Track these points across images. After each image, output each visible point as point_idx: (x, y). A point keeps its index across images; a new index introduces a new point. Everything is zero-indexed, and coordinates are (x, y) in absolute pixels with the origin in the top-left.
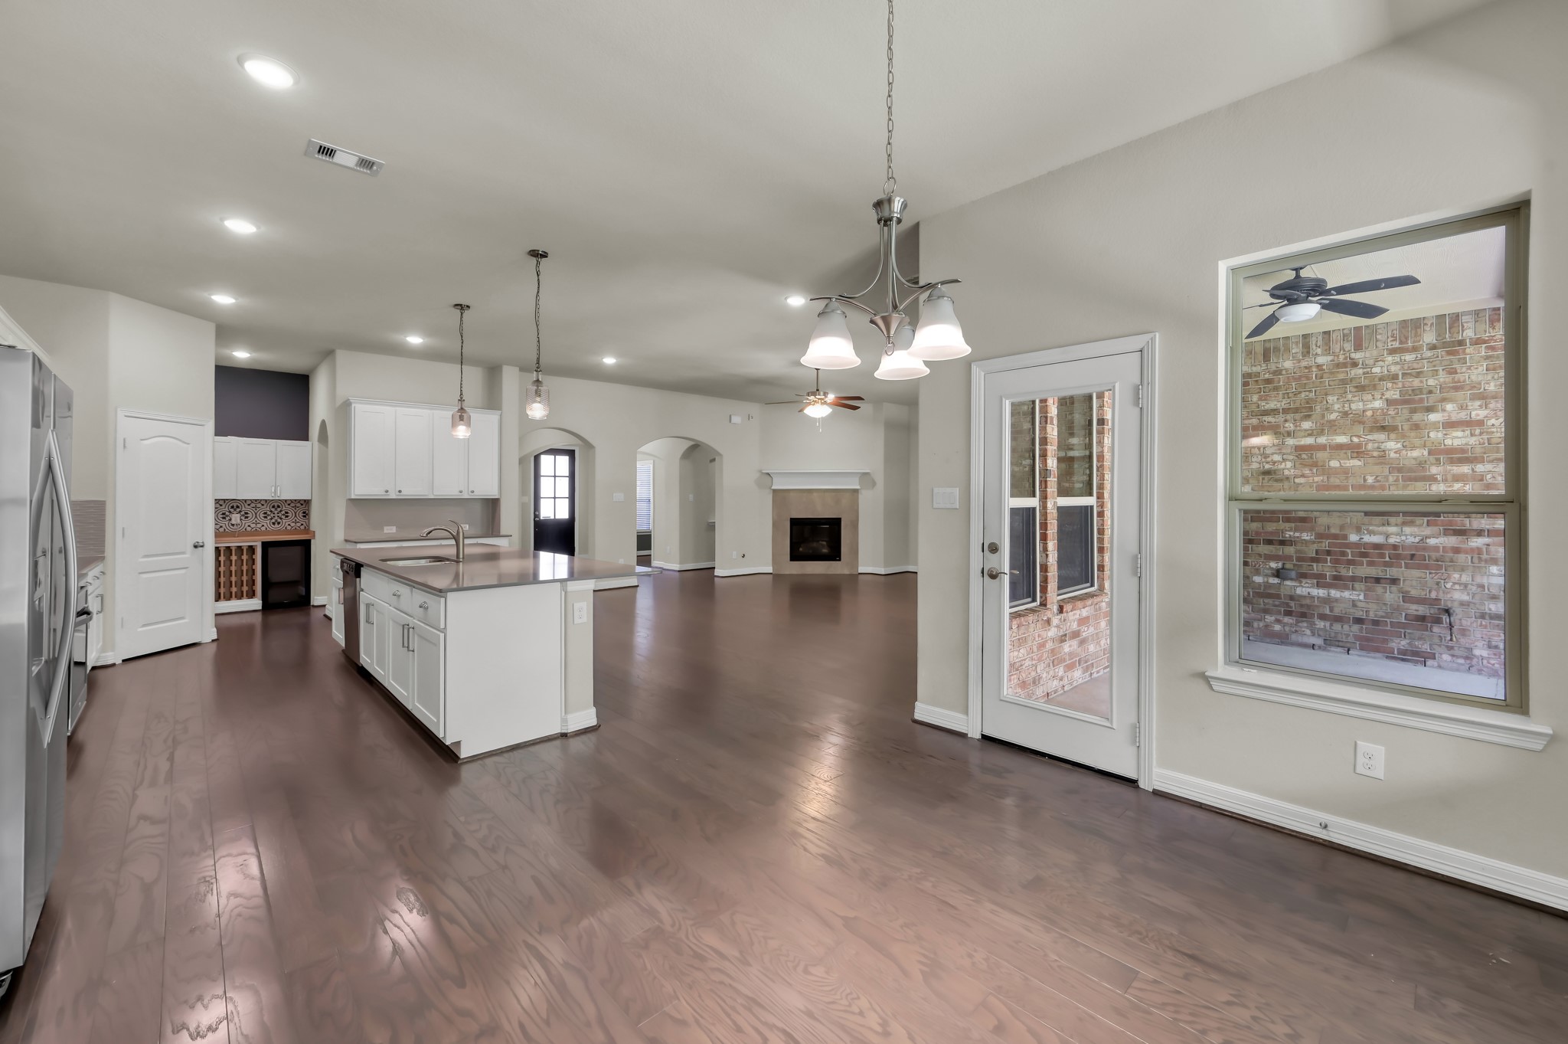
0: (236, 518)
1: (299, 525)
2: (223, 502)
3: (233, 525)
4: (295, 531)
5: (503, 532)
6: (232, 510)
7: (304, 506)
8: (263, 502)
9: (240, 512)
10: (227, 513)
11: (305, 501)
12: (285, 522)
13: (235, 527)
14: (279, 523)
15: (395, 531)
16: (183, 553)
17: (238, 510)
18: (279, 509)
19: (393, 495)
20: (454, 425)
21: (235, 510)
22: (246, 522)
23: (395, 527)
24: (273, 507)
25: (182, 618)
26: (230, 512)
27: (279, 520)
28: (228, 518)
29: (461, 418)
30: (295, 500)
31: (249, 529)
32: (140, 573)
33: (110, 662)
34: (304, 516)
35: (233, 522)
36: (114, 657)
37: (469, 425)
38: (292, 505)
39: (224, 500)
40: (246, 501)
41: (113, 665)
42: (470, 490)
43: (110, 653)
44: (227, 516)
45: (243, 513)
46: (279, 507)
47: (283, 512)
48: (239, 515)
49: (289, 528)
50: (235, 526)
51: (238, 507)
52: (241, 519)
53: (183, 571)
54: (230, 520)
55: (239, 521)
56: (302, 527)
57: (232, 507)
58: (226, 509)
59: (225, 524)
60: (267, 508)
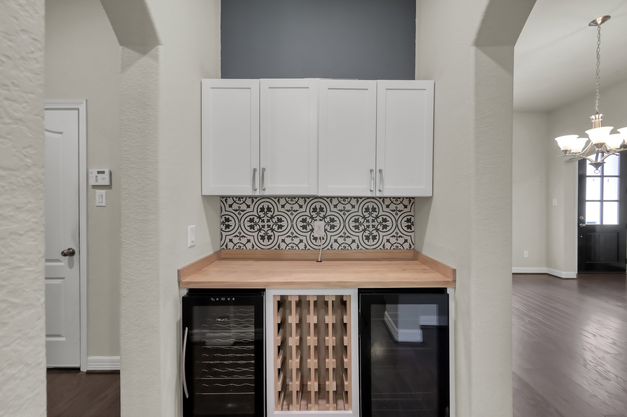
0: (319, 227)
1: (401, 241)
2: (301, 201)
3: (315, 239)
6: (314, 215)
7: (408, 209)
9: (325, 217)
10: (309, 220)
11: (410, 199)
12: (383, 236)
13: (318, 242)
14: (374, 238)
17: (322, 214)
18: (374, 214)
21: (318, 214)
22: (332, 236)
24: (367, 210)
26: (312, 217)
28: (309, 228)
31: (336, 246)
34: (409, 227)
35: (316, 234)
39: (305, 196)
40: (331, 198)
44: (309, 224)
45: (327, 220)
46: (374, 209)
48: (323, 222)
49: (388, 245)
50: (318, 240)
51: (321, 209)
52: (325, 230)
54: (312, 230)
55: (323, 234)
56: (406, 246)
57: (315, 210)
58: (306, 211)
59: (305, 236)
60: (358, 211)
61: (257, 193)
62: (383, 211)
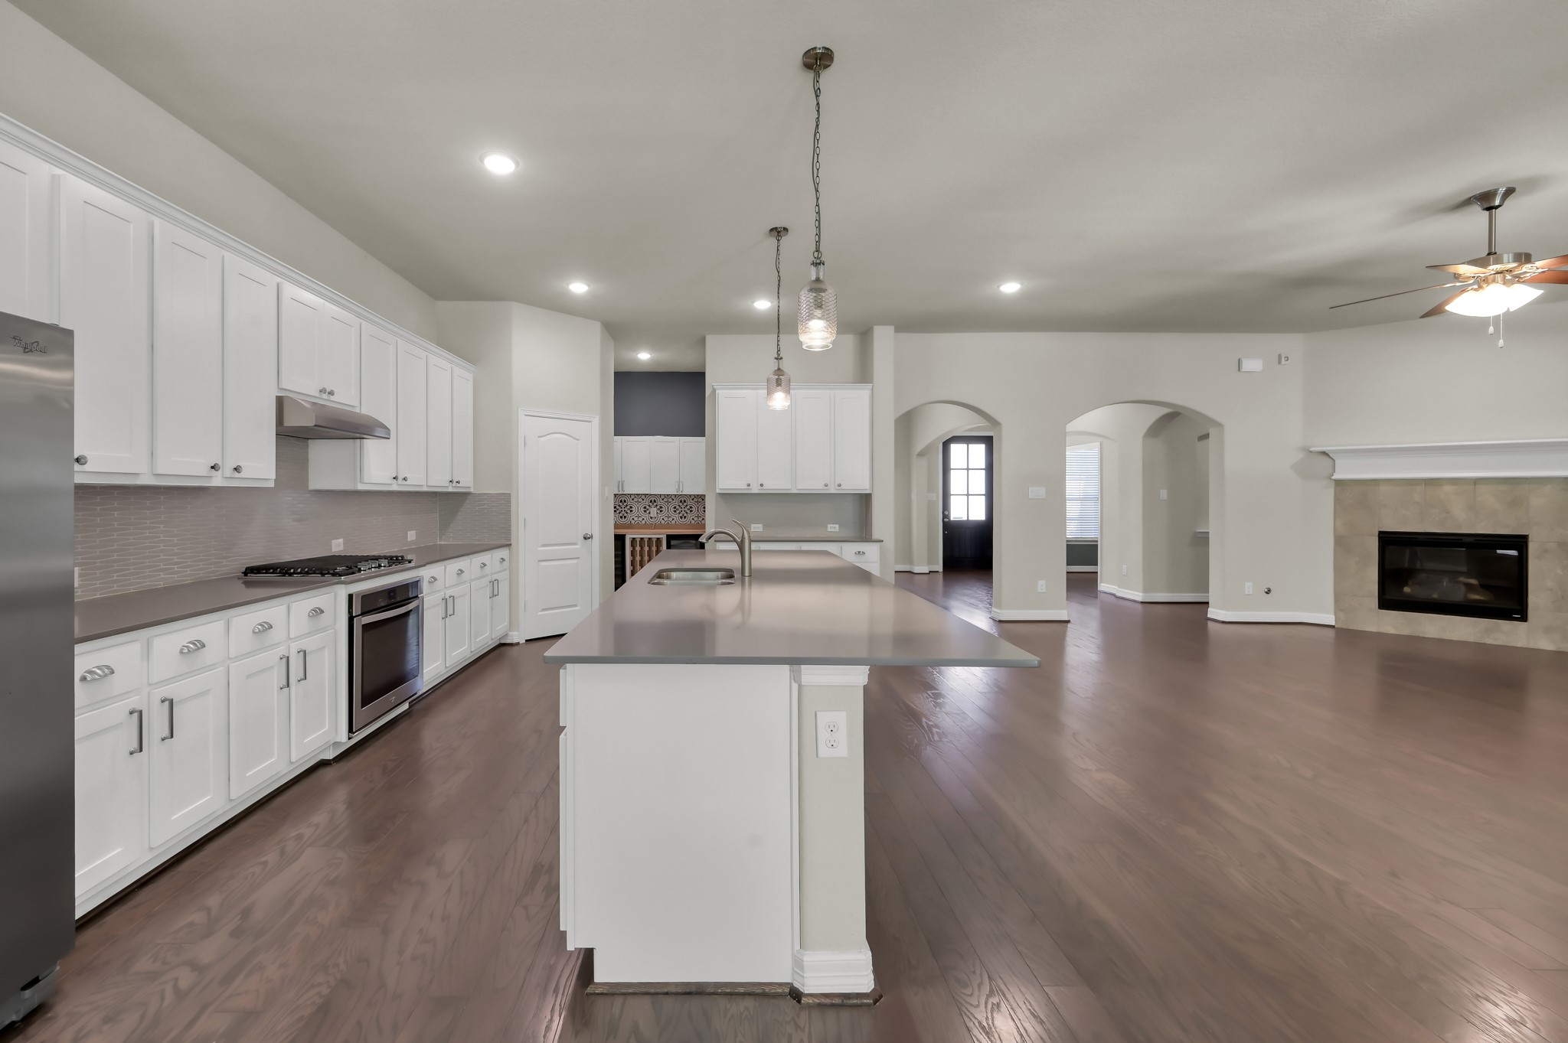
0: (654, 511)
1: (700, 519)
2: (643, 497)
3: (651, 518)
4: (691, 526)
5: (876, 535)
6: (651, 504)
7: (704, 501)
8: (673, 497)
9: (657, 506)
10: (648, 507)
11: (703, 496)
12: (690, 516)
14: (685, 517)
15: (761, 530)
16: (575, 544)
17: (655, 504)
18: (685, 504)
19: (755, 490)
20: (770, 393)
21: (653, 504)
22: (661, 516)
23: (761, 526)
24: (681, 502)
25: (575, 606)
26: (649, 506)
27: (685, 515)
28: (648, 512)
29: (778, 383)
30: (698, 495)
31: (663, 522)
32: (539, 561)
33: (515, 641)
34: (704, 511)
35: (651, 515)
36: (518, 637)
37: (788, 391)
38: (695, 500)
39: (645, 495)
40: (660, 496)
41: (518, 644)
42: (837, 483)
43: (515, 633)
44: (648, 510)
45: (658, 507)
46: (685, 501)
47: (688, 507)
48: (656, 509)
49: (693, 522)
50: (653, 519)
51: (654, 501)
52: (657, 513)
53: (575, 561)
54: (650, 513)
55: (656, 515)
56: (703, 522)
57: (651, 502)
58: (646, 503)
59: (646, 516)
60: (676, 503)
61: (620, 493)
62: (690, 502)
